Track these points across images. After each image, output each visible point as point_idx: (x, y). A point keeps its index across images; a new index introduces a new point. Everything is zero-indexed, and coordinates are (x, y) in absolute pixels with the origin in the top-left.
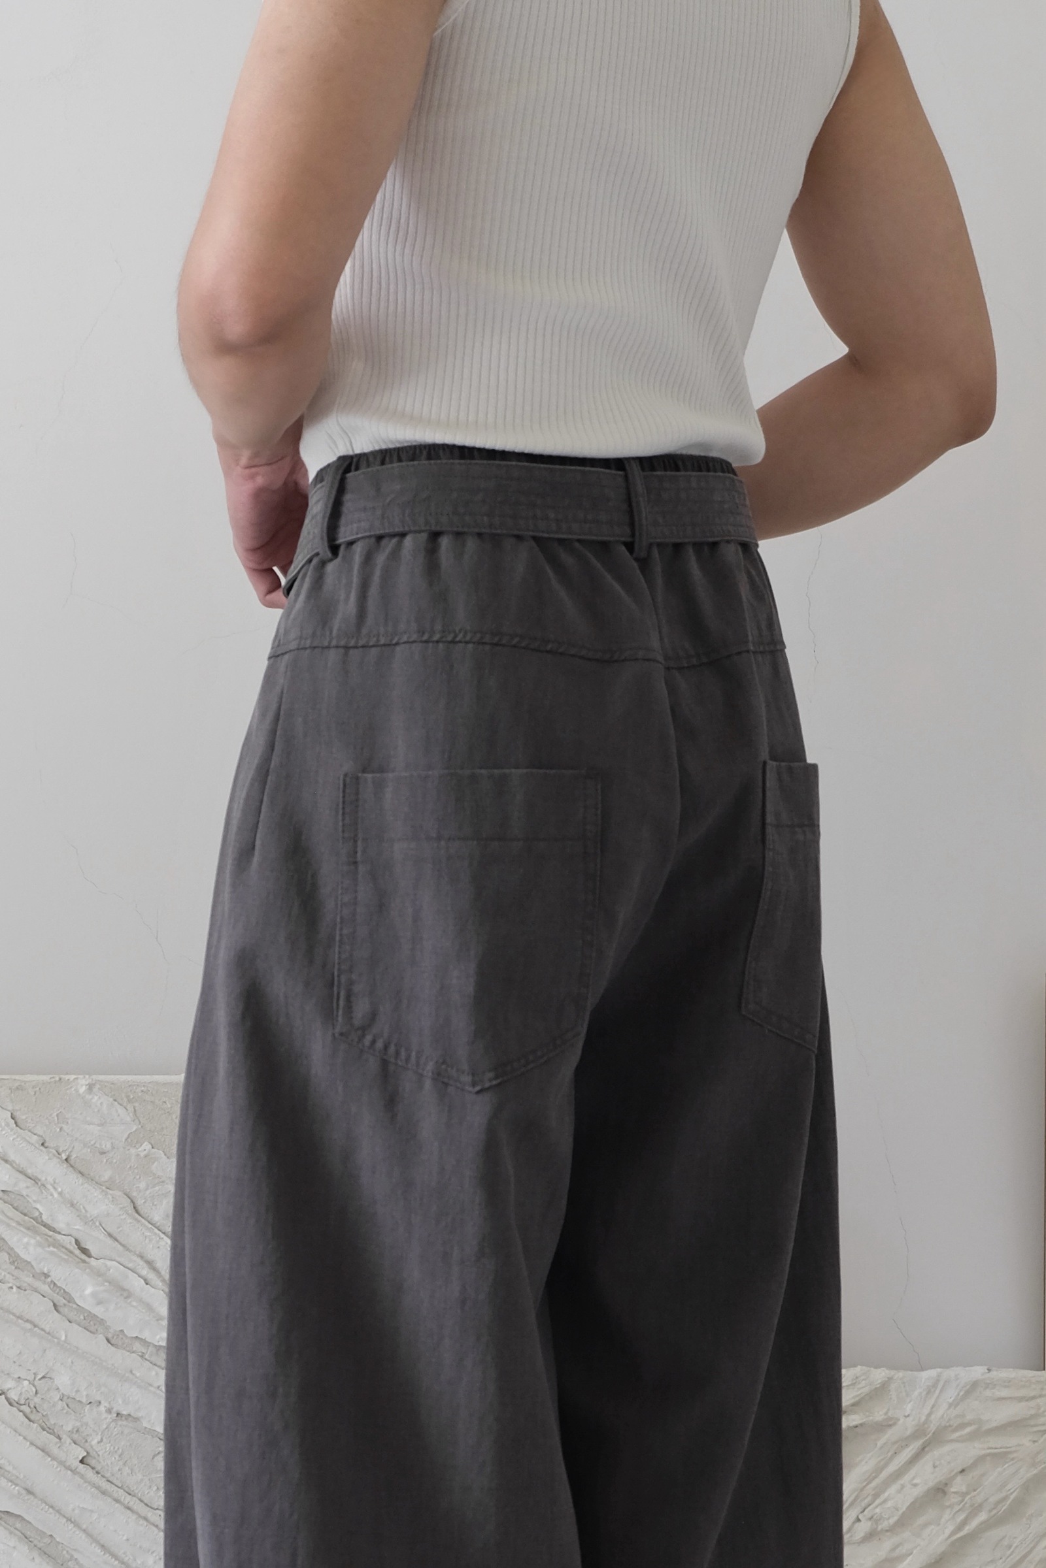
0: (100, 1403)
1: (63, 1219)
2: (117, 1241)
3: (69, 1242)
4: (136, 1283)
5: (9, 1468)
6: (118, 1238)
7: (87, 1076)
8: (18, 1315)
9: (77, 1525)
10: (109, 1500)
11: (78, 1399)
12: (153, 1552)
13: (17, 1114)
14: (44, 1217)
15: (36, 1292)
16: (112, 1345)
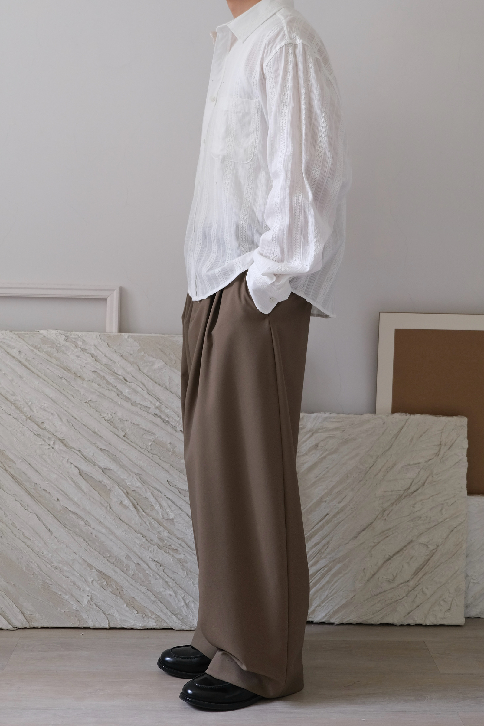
0: (129, 421)
1: (120, 372)
2: (134, 377)
3: (122, 378)
4: (139, 389)
5: (104, 438)
6: (135, 377)
7: (127, 334)
8: (108, 397)
9: (122, 453)
10: (131, 447)
11: (123, 419)
12: (142, 460)
13: (109, 344)
14: (115, 371)
15: (113, 391)
16: (132, 405)
